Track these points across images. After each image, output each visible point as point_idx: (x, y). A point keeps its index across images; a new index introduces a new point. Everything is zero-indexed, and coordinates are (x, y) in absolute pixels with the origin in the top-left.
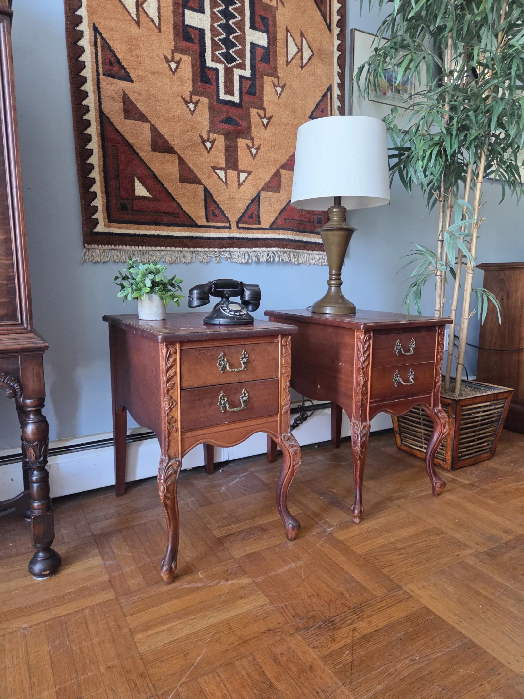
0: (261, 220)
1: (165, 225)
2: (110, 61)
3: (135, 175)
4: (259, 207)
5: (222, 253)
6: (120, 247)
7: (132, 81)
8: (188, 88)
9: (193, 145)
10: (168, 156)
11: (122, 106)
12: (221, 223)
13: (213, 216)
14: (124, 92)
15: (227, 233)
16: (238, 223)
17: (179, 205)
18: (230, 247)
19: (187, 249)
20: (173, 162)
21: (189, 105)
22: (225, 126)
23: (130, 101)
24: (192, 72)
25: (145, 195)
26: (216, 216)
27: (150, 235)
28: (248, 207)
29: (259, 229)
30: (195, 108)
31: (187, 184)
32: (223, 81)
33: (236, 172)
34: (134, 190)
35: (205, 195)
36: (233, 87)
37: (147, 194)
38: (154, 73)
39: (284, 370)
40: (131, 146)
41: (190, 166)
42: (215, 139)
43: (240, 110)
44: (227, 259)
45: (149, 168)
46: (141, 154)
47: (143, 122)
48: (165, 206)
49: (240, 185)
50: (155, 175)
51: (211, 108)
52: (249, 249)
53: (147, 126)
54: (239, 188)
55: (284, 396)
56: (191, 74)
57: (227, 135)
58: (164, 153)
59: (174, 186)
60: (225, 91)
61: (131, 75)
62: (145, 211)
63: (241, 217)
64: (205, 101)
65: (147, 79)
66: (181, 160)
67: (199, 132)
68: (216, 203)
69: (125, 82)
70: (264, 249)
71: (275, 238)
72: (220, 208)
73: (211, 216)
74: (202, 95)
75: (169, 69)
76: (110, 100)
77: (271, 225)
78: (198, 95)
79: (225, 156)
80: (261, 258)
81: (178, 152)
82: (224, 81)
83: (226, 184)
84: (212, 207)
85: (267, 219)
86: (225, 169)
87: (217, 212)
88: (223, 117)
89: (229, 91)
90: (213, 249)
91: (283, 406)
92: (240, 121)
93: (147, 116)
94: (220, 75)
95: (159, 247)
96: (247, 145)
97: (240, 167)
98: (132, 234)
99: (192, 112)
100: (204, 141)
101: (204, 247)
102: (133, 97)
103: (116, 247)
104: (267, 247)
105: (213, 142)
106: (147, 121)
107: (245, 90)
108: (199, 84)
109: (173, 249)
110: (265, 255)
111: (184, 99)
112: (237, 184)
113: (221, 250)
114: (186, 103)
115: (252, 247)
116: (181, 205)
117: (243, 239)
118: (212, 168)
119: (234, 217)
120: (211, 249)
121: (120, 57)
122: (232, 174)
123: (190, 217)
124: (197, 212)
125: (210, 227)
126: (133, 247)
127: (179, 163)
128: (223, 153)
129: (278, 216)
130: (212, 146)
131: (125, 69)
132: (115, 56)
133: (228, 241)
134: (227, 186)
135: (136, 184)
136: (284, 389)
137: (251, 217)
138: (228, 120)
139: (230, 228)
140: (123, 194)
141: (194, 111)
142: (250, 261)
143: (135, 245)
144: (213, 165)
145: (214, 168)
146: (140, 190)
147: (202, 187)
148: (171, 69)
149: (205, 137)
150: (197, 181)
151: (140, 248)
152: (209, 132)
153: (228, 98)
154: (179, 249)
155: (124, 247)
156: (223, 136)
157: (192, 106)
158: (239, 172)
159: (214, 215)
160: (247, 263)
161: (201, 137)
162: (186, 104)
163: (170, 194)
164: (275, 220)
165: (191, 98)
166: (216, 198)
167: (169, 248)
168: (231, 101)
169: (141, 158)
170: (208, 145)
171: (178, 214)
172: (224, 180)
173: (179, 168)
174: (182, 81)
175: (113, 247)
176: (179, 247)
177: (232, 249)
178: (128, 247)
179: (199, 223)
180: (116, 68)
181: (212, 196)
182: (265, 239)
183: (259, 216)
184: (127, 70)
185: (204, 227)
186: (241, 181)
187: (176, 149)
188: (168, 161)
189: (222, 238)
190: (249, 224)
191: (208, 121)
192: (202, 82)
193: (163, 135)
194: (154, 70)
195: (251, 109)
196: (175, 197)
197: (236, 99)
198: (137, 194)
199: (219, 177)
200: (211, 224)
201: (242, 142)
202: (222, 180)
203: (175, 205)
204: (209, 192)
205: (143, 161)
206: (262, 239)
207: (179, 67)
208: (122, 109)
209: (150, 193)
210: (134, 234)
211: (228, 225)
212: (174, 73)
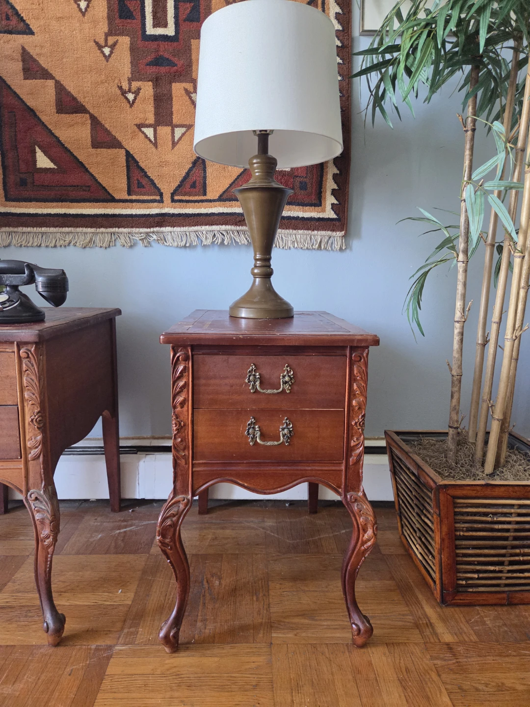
0: (208, 189)
1: (72, 201)
2: (7, 15)
3: (35, 144)
4: (205, 171)
5: (151, 235)
6: (20, 229)
7: (32, 33)
8: (104, 27)
9: (110, 100)
10: (78, 117)
11: (20, 65)
12: (149, 195)
13: (138, 187)
14: (23, 48)
15: (156, 207)
16: (173, 195)
17: (92, 175)
18: (161, 226)
19: (102, 230)
20: (83, 124)
21: (104, 50)
22: (154, 69)
23: (31, 57)
24: (108, 7)
25: (48, 167)
26: (143, 187)
27: (55, 214)
28: (188, 174)
29: (202, 201)
30: (111, 52)
31: (102, 149)
32: (151, 11)
33: (170, 128)
34: (35, 161)
35: (127, 161)
36: (166, 16)
37: (51, 165)
38: (59, 19)
39: (28, 395)
40: (31, 111)
41: (107, 126)
42: (139, 89)
43: (175, 44)
44: (159, 243)
45: (53, 134)
46: (44, 118)
47: (46, 79)
48: (74, 178)
49: (174, 144)
50: (59, 141)
51: (133, 49)
52: (186, 229)
53: (51, 83)
54: (173, 148)
55: (31, 434)
56: (106, 10)
57: (156, 81)
58: (72, 113)
59: (85, 154)
60: (153, 23)
61: (31, 27)
62: (48, 186)
63: (179, 186)
64: (125, 41)
65: (51, 28)
66: (94, 121)
67: (116, 81)
68: (142, 170)
69: (25, 36)
70: (208, 228)
71: (225, 212)
72: (148, 177)
73: (135, 187)
74: (122, 34)
75: (78, 9)
76: (7, 61)
77: (221, 196)
78: (116, 35)
79: (155, 108)
80: (204, 240)
81: (90, 111)
82: (153, 11)
83: (155, 145)
84: (136, 175)
85: (215, 188)
86: (154, 126)
87: (144, 181)
88: (149, 59)
89: (160, 21)
90: (137, 230)
91: (30, 448)
92: (175, 60)
93: (51, 72)
94: (145, 5)
95: (67, 229)
96: (186, 90)
97: (175, 121)
98: (33, 214)
99: (107, 58)
100: (124, 93)
101: (124, 227)
102: (33, 52)
103: (16, 229)
104: (212, 225)
105: (137, 93)
106: (52, 78)
107: (182, 17)
108: (118, 21)
109: (85, 230)
110: (210, 236)
111: (97, 43)
112: (171, 143)
113: (148, 230)
114: (100, 47)
115: (190, 225)
116: (96, 176)
117: (180, 215)
118: (136, 125)
119: (167, 188)
120: (134, 230)
121: (18, 8)
122: (164, 131)
123: (106, 190)
124: (118, 184)
125: (132, 201)
126: (35, 229)
127: (91, 124)
128: (152, 105)
129: (233, 183)
130: (135, 98)
131: (24, 21)
132: (13, 8)
133: (157, 219)
134: (156, 147)
135: (37, 155)
136: (29, 424)
137: (193, 185)
138: (158, 61)
139: (161, 201)
140: (23, 167)
141: (110, 56)
142: (187, 245)
143: (37, 227)
144: (138, 122)
145: (140, 126)
146: (43, 161)
147: (123, 152)
148: (80, 10)
149: (125, 86)
150: (115, 144)
151: (44, 229)
152: (130, 80)
153: (160, 31)
154: (93, 230)
155: (25, 229)
156: (150, 83)
157: (107, 51)
158: (174, 127)
159: (140, 185)
160: (185, 247)
161: (120, 88)
162: (99, 49)
163: (81, 163)
164: (228, 188)
165: (106, 40)
166: (142, 164)
167: (79, 230)
168: (164, 35)
169: (43, 123)
170: (131, 97)
171: (89, 186)
172: (152, 139)
173: (92, 129)
174: (95, 22)
175: (11, 229)
176: (91, 227)
177: (163, 229)
178: (29, 229)
179: (117, 197)
180: (14, 21)
181: (137, 162)
182: (210, 214)
183: (205, 184)
184: (28, 22)
185: (123, 202)
186: (176, 139)
187: (89, 107)
188: (77, 123)
189: (149, 214)
190: (190, 196)
191: (130, 66)
192: (121, 17)
193: (70, 92)
194: (59, 15)
195: (192, 40)
196: (87, 166)
197: (170, 31)
198: (38, 166)
199: (146, 137)
200: (134, 197)
201: (178, 88)
202: (150, 140)
203: (87, 177)
204: (133, 158)
205: (45, 126)
206: (207, 215)
207: (90, 5)
208: (21, 69)
209: (55, 164)
210: (36, 213)
211: (158, 198)
212: (84, 14)
